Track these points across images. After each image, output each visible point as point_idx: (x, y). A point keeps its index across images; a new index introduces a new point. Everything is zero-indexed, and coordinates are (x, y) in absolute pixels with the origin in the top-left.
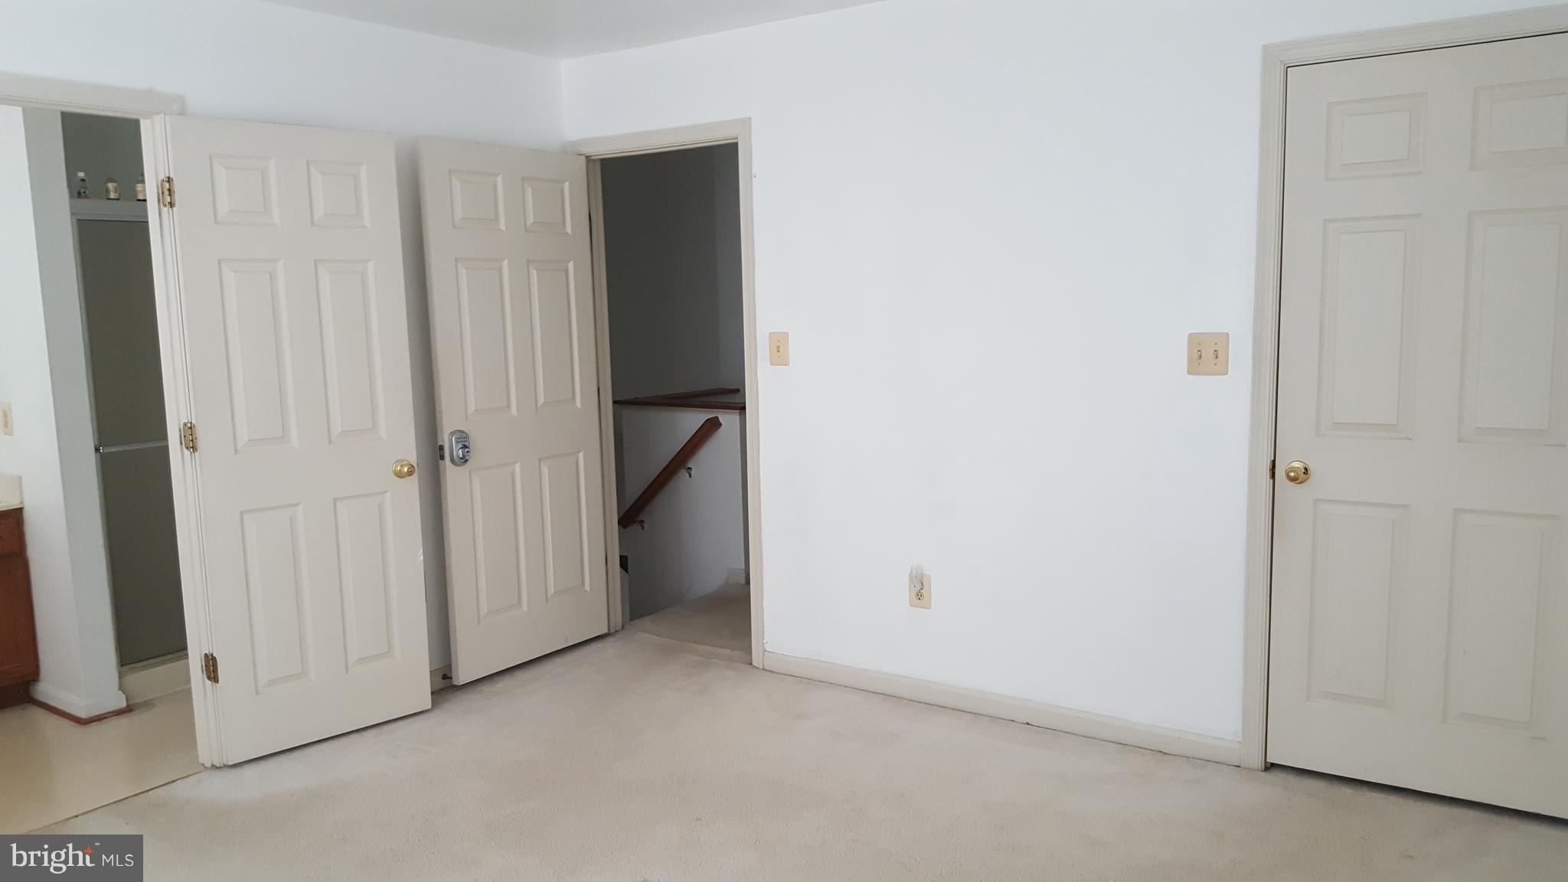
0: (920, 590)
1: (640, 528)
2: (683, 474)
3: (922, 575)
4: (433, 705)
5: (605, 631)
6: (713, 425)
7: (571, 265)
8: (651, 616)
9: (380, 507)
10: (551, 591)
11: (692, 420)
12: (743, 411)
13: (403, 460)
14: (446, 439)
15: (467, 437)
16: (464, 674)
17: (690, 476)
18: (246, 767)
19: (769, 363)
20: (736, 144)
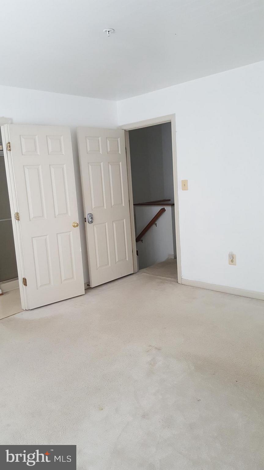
0: (232, 259)
1: (141, 242)
2: (154, 226)
3: (233, 255)
4: (85, 293)
5: (133, 272)
6: (163, 211)
7: (121, 163)
8: (146, 268)
9: (69, 236)
10: (117, 260)
11: (157, 209)
12: (173, 206)
13: (75, 222)
14: (86, 216)
15: (92, 215)
16: (93, 285)
17: (156, 226)
18: (35, 310)
19: (181, 190)
20: (170, 123)
